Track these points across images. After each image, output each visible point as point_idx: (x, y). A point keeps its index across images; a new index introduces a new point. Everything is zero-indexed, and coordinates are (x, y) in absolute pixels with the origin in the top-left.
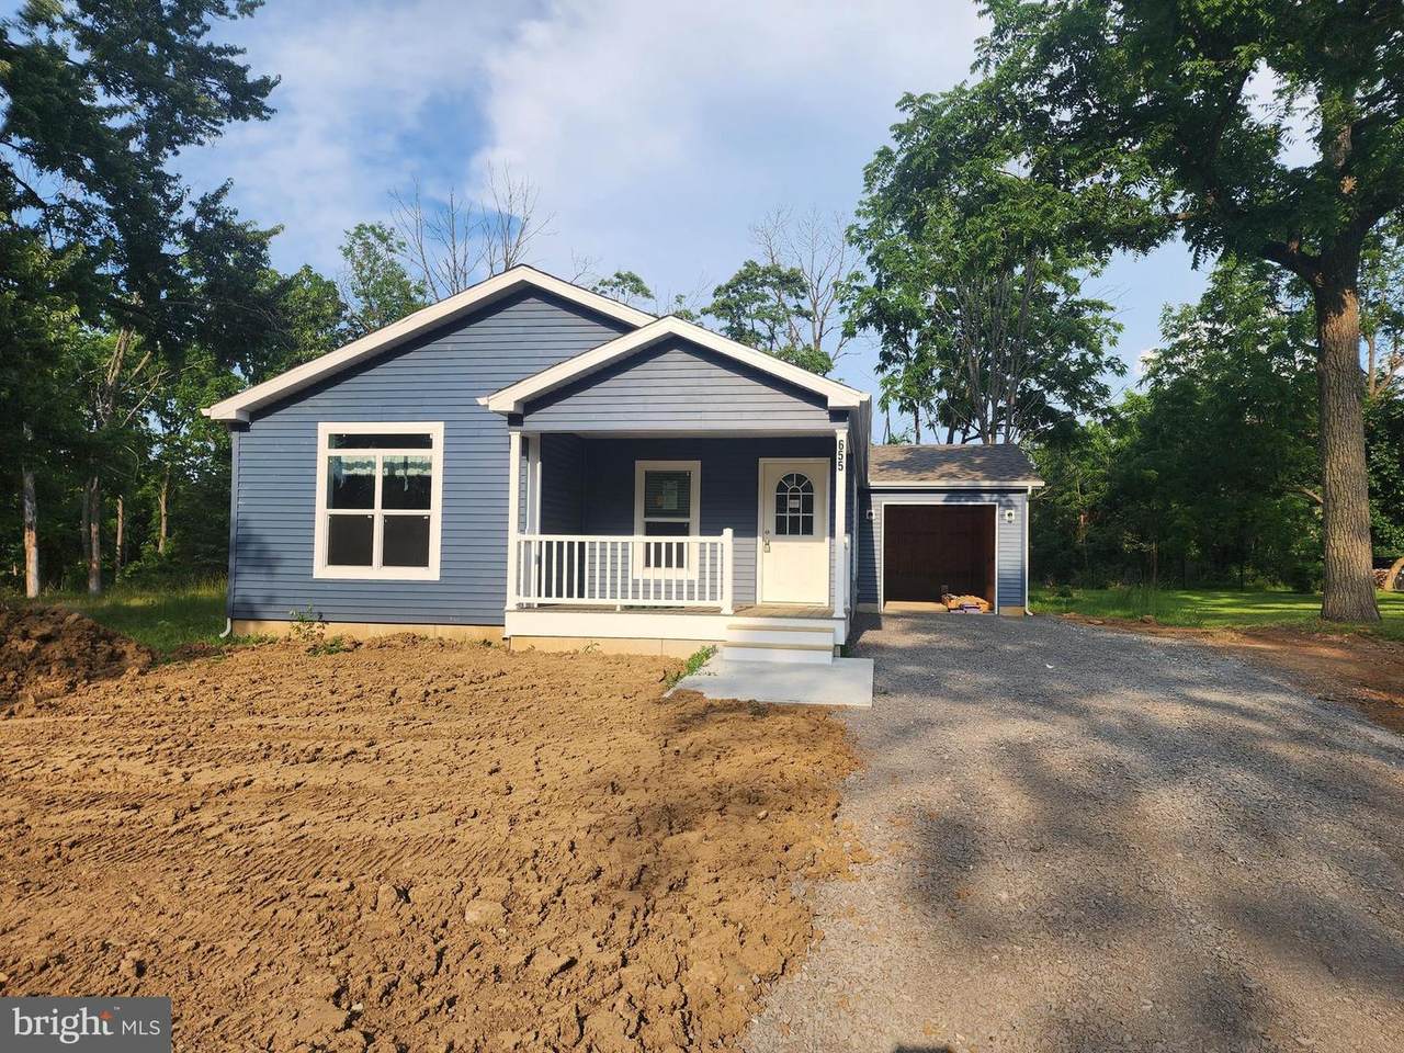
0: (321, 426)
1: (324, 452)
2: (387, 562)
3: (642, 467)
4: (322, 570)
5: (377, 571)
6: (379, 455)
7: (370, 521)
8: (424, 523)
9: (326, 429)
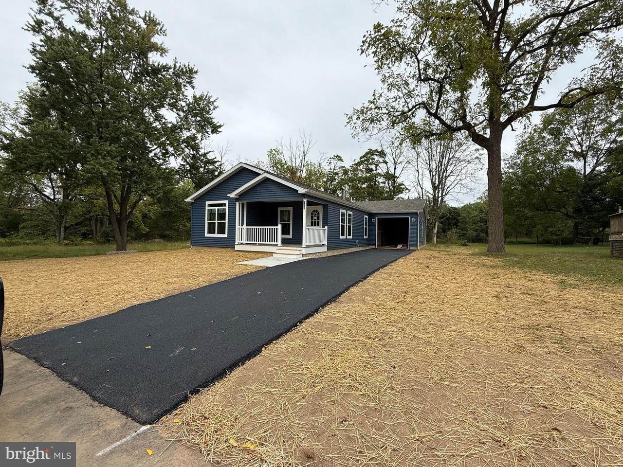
0: (206, 202)
1: (207, 208)
2: (218, 233)
3: (280, 209)
4: (207, 235)
5: (216, 235)
6: (216, 208)
7: (215, 223)
8: (225, 223)
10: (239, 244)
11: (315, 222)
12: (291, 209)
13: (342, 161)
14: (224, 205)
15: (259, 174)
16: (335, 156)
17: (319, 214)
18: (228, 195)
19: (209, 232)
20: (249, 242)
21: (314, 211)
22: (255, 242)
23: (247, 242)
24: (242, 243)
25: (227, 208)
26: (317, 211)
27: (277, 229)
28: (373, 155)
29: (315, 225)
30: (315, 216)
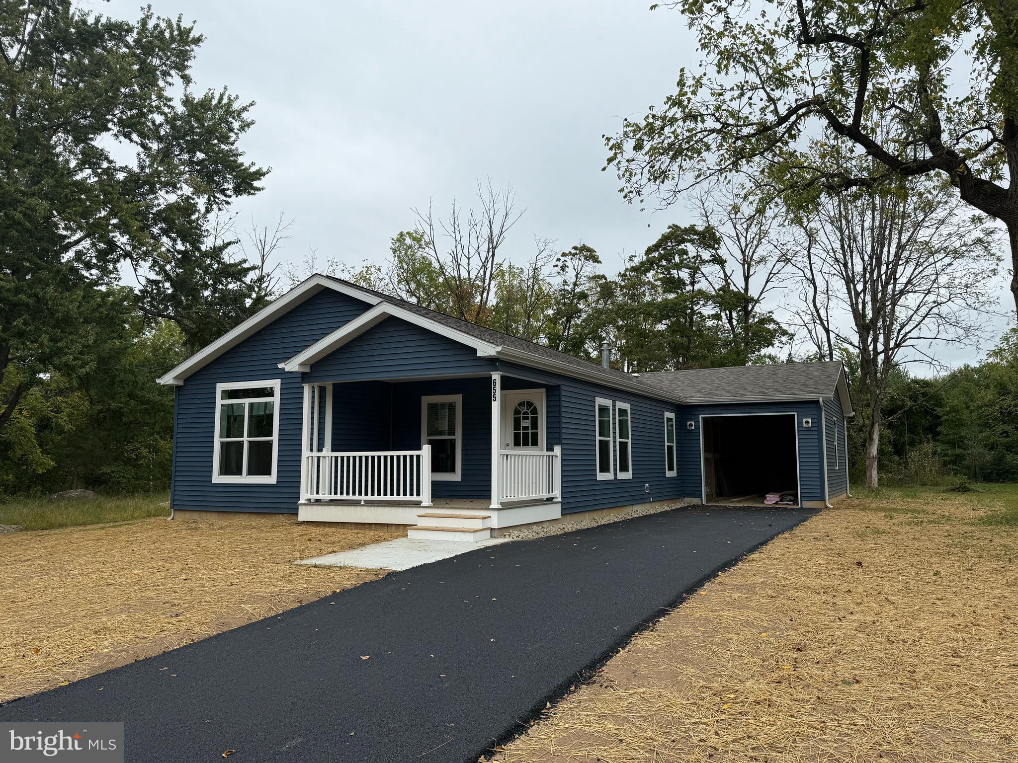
0: (218, 385)
1: (219, 402)
2: (250, 472)
3: (426, 400)
4: (217, 478)
5: (245, 479)
6: (247, 401)
7: (241, 444)
8: (269, 444)
9: (221, 387)
10: (309, 502)
11: (526, 435)
12: (457, 399)
13: (596, 260)
14: (269, 393)
15: (368, 307)
16: (575, 248)
17: (535, 411)
18: (280, 366)
19: (225, 471)
20: (339, 497)
21: (521, 404)
22: (357, 497)
23: (333, 497)
24: (318, 501)
25: (276, 400)
26: (530, 404)
27: (418, 457)
28: (683, 241)
29: (526, 444)
30: (524, 419)
